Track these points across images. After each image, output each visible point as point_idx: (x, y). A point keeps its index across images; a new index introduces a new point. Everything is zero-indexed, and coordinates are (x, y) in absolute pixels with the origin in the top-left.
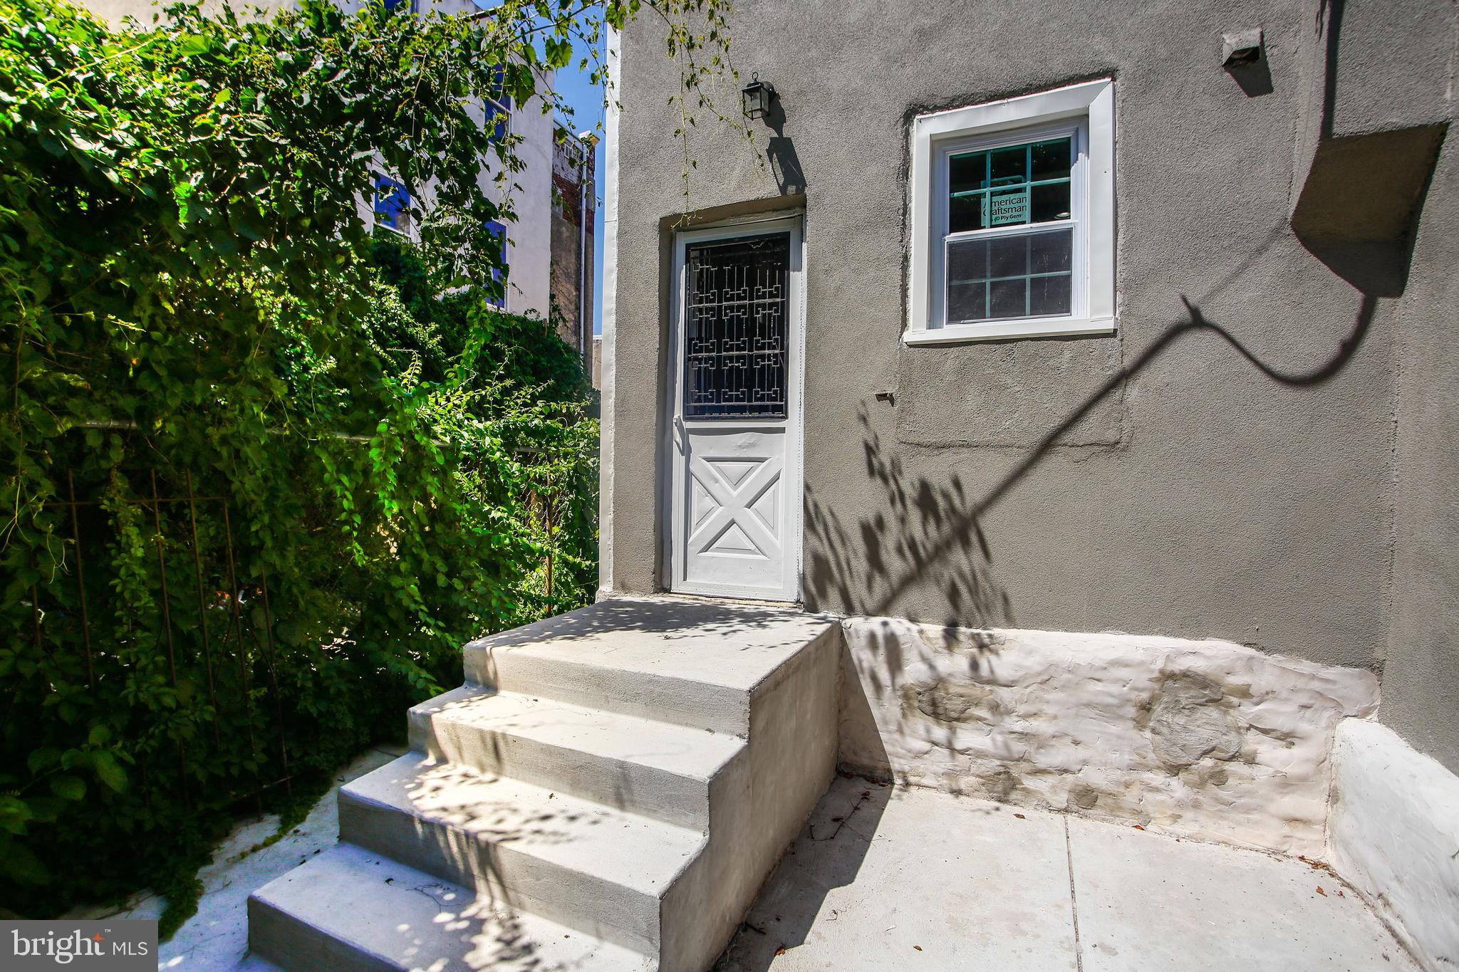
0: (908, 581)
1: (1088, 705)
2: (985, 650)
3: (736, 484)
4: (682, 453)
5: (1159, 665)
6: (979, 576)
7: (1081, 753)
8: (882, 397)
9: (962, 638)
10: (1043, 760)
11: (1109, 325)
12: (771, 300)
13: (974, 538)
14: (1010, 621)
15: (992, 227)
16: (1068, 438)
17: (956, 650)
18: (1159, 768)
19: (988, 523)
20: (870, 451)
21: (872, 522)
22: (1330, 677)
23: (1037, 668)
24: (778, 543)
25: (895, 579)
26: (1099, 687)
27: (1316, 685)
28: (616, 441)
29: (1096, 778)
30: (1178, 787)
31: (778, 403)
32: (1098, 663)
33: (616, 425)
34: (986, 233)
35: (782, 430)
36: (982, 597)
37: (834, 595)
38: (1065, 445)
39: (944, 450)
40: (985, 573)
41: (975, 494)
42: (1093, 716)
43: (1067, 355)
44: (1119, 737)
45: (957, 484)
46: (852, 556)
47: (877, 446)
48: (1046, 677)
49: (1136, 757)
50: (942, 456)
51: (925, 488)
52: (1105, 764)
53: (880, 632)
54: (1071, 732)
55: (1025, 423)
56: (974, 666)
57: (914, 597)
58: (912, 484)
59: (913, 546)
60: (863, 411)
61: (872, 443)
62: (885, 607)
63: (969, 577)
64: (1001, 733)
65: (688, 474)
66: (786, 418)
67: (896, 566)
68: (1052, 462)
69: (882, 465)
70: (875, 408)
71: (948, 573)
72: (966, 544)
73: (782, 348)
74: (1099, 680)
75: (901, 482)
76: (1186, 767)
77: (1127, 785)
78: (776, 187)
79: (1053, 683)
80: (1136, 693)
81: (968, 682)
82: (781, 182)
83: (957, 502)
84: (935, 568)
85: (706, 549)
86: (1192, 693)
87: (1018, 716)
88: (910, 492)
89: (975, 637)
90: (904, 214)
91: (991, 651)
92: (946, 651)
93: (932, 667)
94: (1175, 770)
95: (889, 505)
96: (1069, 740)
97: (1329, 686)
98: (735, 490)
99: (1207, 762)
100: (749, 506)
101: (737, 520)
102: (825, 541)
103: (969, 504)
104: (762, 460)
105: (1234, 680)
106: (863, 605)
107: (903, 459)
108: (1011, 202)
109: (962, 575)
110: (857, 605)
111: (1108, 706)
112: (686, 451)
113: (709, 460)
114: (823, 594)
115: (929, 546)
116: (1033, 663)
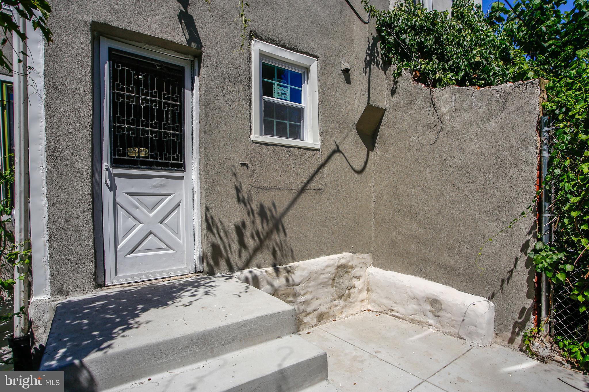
0: (257, 250)
1: (320, 284)
2: (289, 273)
3: (151, 210)
4: (111, 189)
5: (336, 265)
6: (283, 243)
7: (319, 302)
8: (243, 165)
9: (281, 270)
10: (309, 309)
11: (318, 147)
12: (173, 103)
13: (281, 228)
14: (294, 260)
15: (278, 98)
16: (309, 186)
17: (280, 276)
18: (337, 298)
19: (286, 221)
20: (238, 190)
21: (240, 225)
22: (365, 257)
23: (307, 275)
24: (181, 241)
25: (251, 250)
26: (323, 276)
27: (363, 260)
28: (48, 179)
29: (323, 309)
30: (341, 302)
31: (179, 162)
32: (323, 268)
33: (48, 166)
34: (275, 100)
35: (182, 178)
36: (284, 251)
37: (223, 263)
38: (308, 189)
39: (269, 191)
40: (285, 242)
41: (280, 209)
42: (321, 287)
43: (307, 156)
44: (328, 292)
45: (274, 205)
46: (231, 243)
47: (241, 188)
48: (309, 278)
49: (332, 297)
50: (269, 193)
51: (262, 207)
52: (325, 303)
53: (250, 276)
54: (316, 296)
55: (296, 180)
56: (287, 280)
57: (259, 257)
58: (257, 206)
59: (258, 234)
60: (234, 170)
61: (239, 186)
62: (247, 265)
63: (280, 244)
64: (297, 305)
65: (115, 204)
66: (184, 171)
67: (251, 244)
68: (305, 195)
69: (243, 197)
70: (240, 169)
71: (272, 244)
72: (278, 230)
73: (181, 132)
74: (323, 274)
75: (252, 205)
76: (343, 295)
77: (330, 308)
78: (184, 39)
79: (311, 279)
80: (332, 275)
81: (286, 288)
82: (188, 38)
83: (274, 213)
84: (267, 243)
85: (132, 252)
86: (343, 271)
87: (302, 296)
88: (256, 209)
89: (285, 268)
90: (250, 81)
91: (291, 272)
92: (277, 277)
93: (272, 286)
94: (340, 297)
95: (247, 216)
96: (315, 299)
97: (365, 260)
98: (151, 213)
99: (347, 291)
100: (161, 222)
101: (154, 231)
102: (217, 237)
103: (279, 214)
104: (168, 195)
105: (350, 264)
106: (237, 266)
107: (253, 194)
108: (283, 91)
109: (277, 244)
110: (234, 266)
111: (326, 282)
112: (113, 188)
113: (131, 194)
114: (217, 264)
115: (265, 233)
116: (305, 273)
